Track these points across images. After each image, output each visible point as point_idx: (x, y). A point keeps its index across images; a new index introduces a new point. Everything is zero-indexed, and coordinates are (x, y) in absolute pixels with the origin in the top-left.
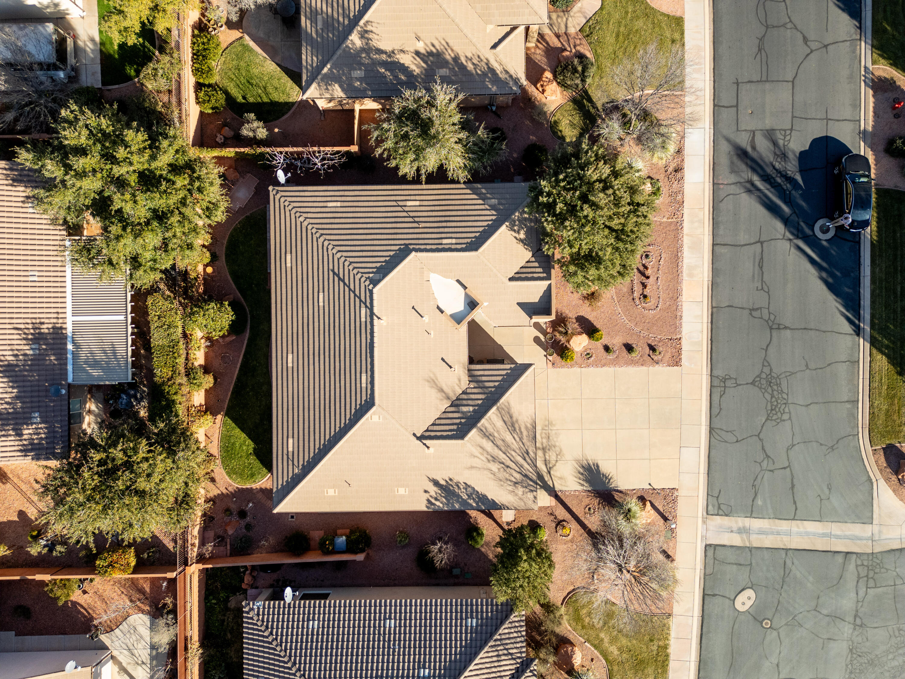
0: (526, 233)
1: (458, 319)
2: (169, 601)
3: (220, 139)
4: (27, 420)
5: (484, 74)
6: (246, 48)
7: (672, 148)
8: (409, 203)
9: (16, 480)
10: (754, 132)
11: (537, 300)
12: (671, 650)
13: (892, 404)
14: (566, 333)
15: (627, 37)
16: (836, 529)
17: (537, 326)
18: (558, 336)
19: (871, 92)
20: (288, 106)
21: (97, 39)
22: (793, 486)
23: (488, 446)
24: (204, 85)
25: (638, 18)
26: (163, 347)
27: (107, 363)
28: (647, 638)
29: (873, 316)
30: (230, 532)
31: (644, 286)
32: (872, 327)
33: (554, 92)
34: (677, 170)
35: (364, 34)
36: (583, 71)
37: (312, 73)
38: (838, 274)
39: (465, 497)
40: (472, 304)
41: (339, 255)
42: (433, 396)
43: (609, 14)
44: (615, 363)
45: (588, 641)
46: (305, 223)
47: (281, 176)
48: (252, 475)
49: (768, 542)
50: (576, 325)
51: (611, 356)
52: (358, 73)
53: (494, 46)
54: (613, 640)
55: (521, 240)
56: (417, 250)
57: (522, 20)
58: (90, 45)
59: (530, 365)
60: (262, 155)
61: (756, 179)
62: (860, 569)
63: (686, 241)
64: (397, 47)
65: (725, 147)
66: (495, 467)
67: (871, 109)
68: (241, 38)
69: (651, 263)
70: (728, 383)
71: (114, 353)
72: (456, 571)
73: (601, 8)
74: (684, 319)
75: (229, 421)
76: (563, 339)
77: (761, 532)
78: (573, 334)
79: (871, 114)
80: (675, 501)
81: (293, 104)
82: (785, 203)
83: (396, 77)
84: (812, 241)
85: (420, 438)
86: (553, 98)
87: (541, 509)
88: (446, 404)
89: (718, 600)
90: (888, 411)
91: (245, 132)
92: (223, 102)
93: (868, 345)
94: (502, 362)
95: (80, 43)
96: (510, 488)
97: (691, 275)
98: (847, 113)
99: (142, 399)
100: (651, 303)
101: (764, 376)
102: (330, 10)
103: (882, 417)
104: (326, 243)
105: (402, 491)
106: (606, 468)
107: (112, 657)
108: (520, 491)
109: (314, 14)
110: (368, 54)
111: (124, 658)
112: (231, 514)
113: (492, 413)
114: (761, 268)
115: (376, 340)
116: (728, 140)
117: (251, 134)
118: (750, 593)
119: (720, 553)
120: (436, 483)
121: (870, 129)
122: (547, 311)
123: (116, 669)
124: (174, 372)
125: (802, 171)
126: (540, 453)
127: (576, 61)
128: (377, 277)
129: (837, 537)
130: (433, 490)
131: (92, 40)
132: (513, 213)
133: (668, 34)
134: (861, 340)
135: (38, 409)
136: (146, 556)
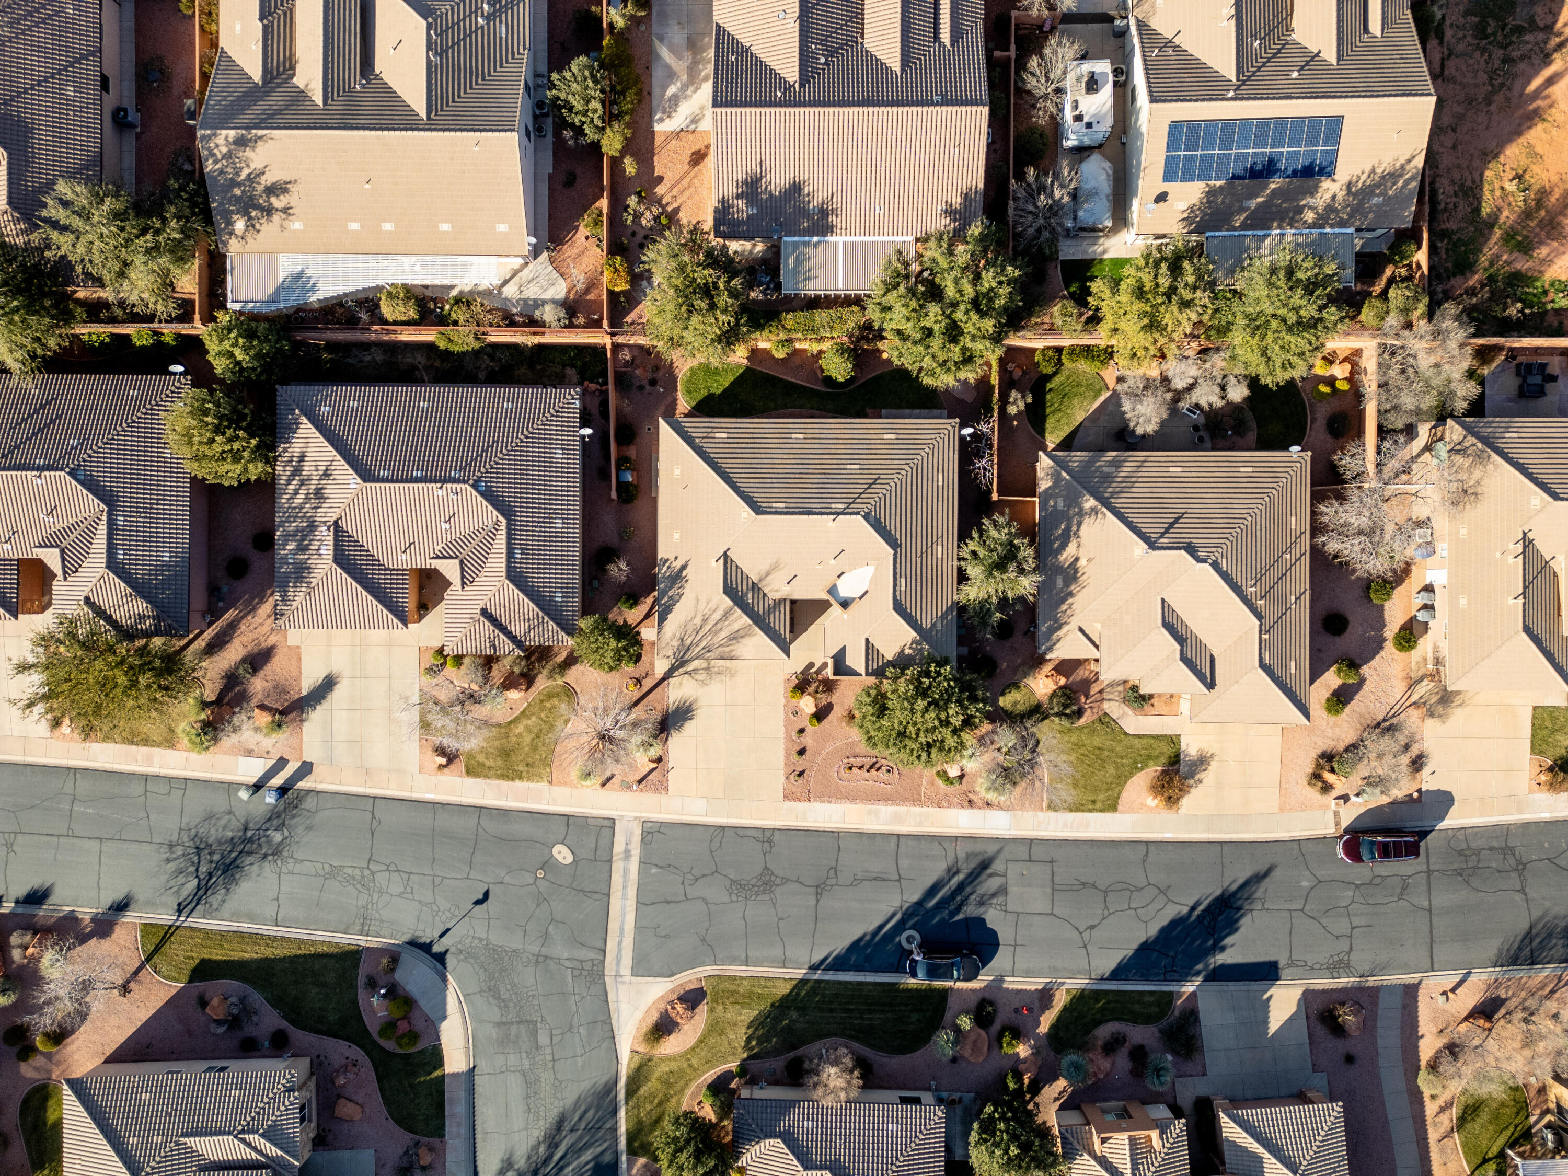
0: (909, 655)
1: (832, 591)
2: (581, 320)
3: (1010, 366)
4: (750, 204)
5: (1057, 620)
6: (1098, 394)
7: (991, 796)
8: (940, 548)
9: (692, 174)
10: (1005, 876)
11: (847, 663)
12: (518, 783)
13: (744, 997)
14: (817, 692)
15: (1098, 757)
16: (628, 941)
17: (825, 665)
18: (814, 686)
19: (1040, 987)
20: (1041, 431)
21: (1106, 256)
22: (668, 902)
23: (717, 616)
24: (1061, 354)
25: (1117, 769)
26: (814, 321)
27: (800, 272)
28: (530, 760)
29: (827, 982)
30: (637, 372)
31: (860, 768)
32: (818, 982)
33: (1046, 686)
34: (970, 802)
35: (1094, 511)
36: (1065, 715)
37: (1063, 461)
38: (868, 951)
39: (670, 593)
40: (845, 604)
41: (893, 484)
42: (764, 567)
43: (1121, 741)
44: (789, 738)
45: (529, 705)
46: (923, 453)
47: (968, 431)
48: (689, 392)
49: (616, 878)
50: (824, 702)
51: (794, 735)
52: (1061, 504)
53: (1081, 630)
54: (528, 729)
55: (903, 650)
56: (895, 555)
57: (1104, 655)
58: (1100, 249)
59: (788, 656)
60: (991, 410)
61: (961, 877)
62: (590, 963)
63: (902, 809)
64: (1083, 540)
65: (991, 849)
66: (698, 621)
67: (1024, 987)
68: (1108, 388)
69: (882, 774)
70: (766, 845)
71: (809, 279)
72: (596, 583)
73: (1126, 734)
74: (828, 805)
75: (741, 371)
76: (811, 689)
77: (626, 872)
78: (816, 699)
79: (1020, 987)
80: (657, 791)
81: (1043, 437)
82: (937, 904)
83: (1056, 539)
84: (900, 927)
85: (725, 554)
86: (1041, 686)
87: (652, 664)
88: (754, 578)
89: (563, 829)
90: (738, 993)
91: (1014, 394)
92: (1045, 372)
93: (800, 977)
94: (791, 631)
95: (1102, 240)
96: (678, 635)
97: (869, 812)
98: (1021, 964)
99: (766, 295)
100: (845, 774)
101: (773, 878)
102: (1119, 479)
103: (732, 987)
104: (904, 472)
105: (677, 536)
106: (689, 726)
107: (527, 264)
108: (676, 643)
109: (1117, 464)
110: (1077, 514)
111: (526, 274)
112: (654, 372)
113: (746, 620)
114: (875, 879)
115: (815, 517)
116: (999, 851)
117: (1011, 400)
118: (569, 859)
119: (607, 832)
120: (684, 567)
121: (1005, 985)
122: (837, 672)
123: (516, 267)
124: (790, 330)
125: (967, 920)
126: (705, 665)
127: (1075, 708)
128: (872, 519)
129: (620, 943)
130: (677, 565)
131: (1105, 252)
132: (928, 643)
133: (1101, 797)
134: (805, 971)
135: (760, 211)
136: (622, 299)
